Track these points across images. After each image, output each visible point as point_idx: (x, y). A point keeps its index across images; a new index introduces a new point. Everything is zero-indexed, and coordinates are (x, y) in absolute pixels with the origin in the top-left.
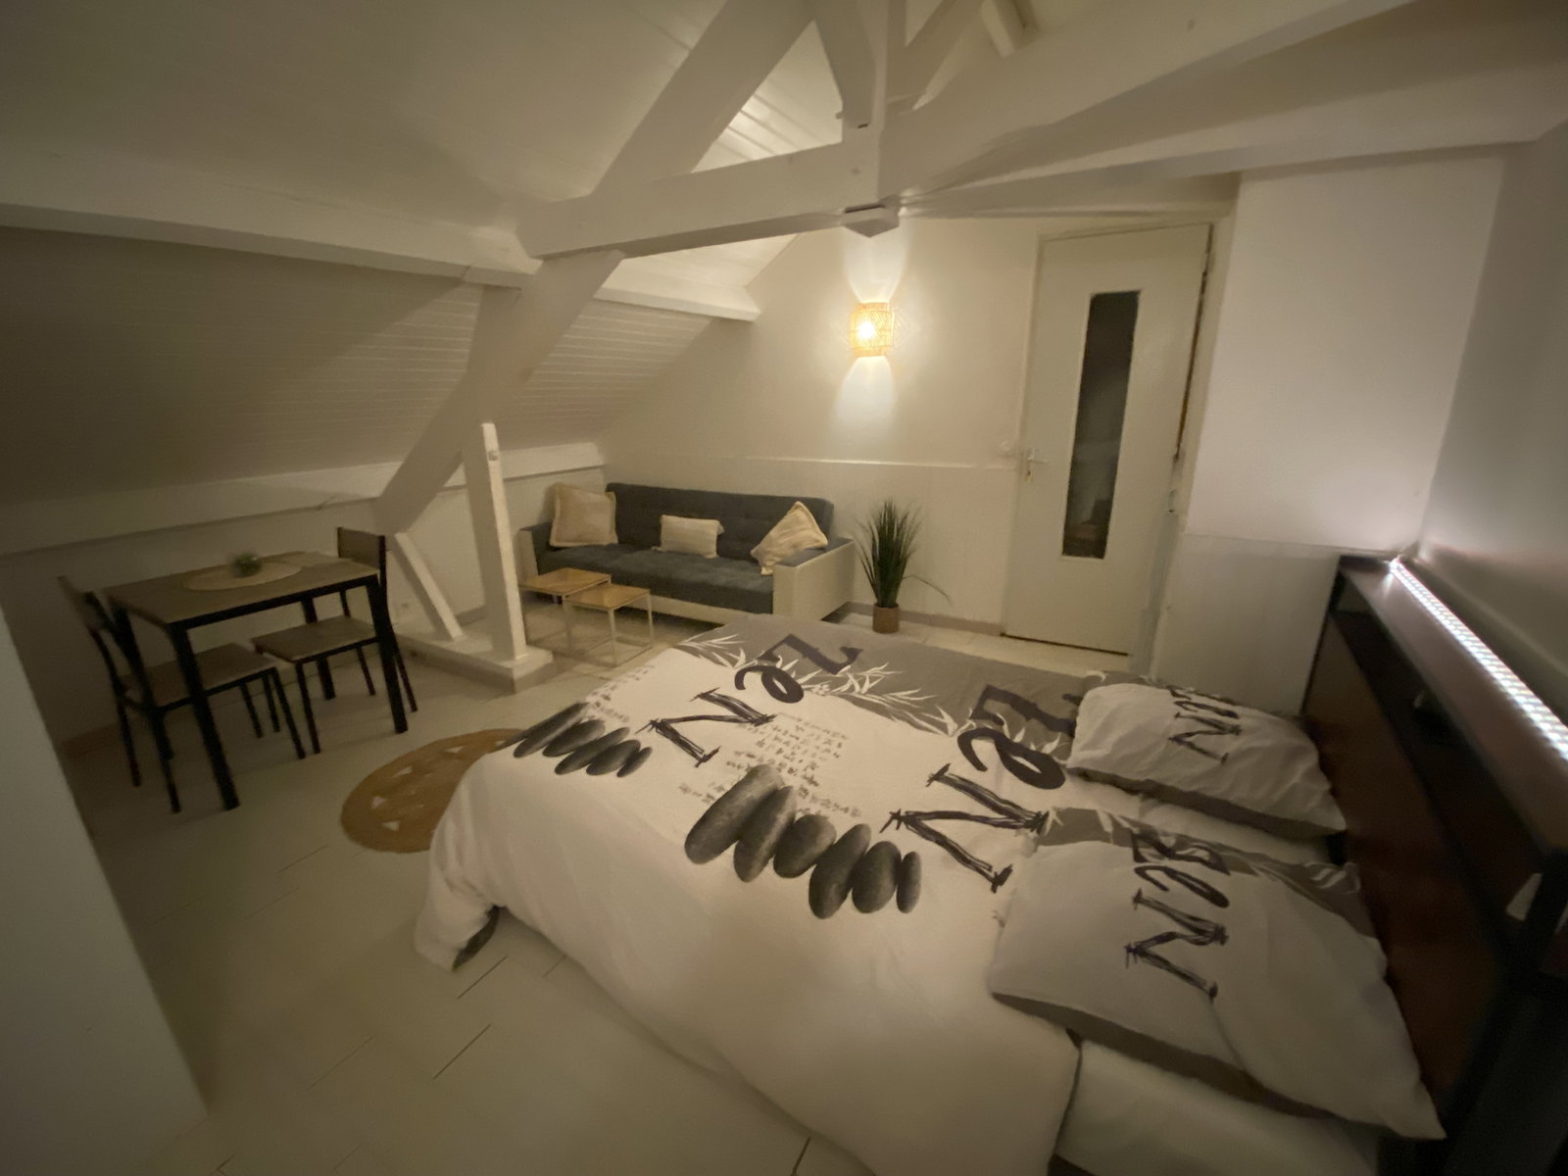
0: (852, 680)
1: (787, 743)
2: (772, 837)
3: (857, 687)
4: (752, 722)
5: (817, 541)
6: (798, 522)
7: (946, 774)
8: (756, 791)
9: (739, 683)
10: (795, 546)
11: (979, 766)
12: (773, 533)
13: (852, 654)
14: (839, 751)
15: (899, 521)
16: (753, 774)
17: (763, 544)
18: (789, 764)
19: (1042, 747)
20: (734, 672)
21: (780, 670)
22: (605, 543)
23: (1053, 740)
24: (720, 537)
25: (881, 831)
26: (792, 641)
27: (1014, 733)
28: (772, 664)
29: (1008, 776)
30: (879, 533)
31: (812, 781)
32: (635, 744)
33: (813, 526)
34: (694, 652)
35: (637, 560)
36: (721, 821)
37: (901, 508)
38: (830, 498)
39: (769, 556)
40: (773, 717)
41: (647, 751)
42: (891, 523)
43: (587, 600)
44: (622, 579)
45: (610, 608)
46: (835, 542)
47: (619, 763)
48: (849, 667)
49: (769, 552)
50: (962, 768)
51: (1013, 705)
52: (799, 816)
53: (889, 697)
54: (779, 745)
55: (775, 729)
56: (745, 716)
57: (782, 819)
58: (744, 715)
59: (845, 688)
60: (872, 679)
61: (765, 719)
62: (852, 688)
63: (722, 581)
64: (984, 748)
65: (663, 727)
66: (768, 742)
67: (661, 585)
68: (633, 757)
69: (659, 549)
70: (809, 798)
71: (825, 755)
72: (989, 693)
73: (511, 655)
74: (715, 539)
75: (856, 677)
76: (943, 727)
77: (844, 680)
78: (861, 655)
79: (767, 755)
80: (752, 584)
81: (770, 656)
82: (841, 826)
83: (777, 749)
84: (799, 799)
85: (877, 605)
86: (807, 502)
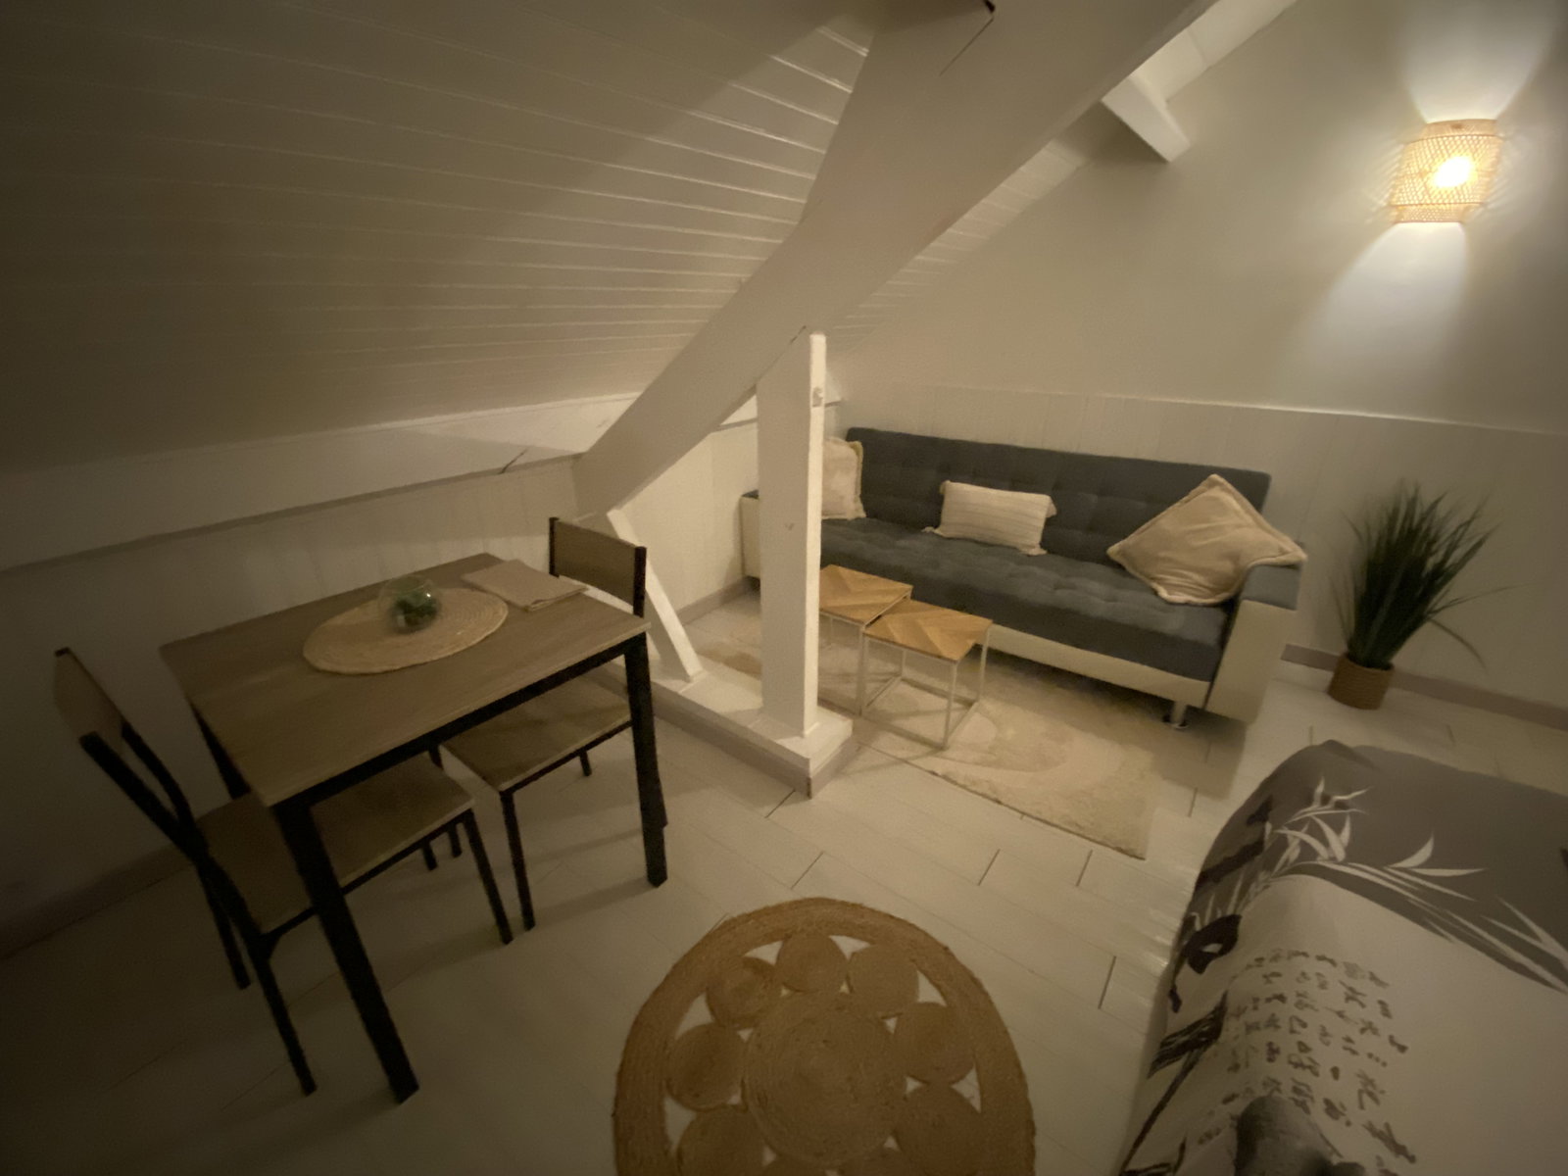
5: (1283, 552)
6: (1221, 511)
22: (849, 516)
24: (1049, 522)
69: (937, 531)
73: (798, 729)
74: (1041, 524)
85: (1349, 658)
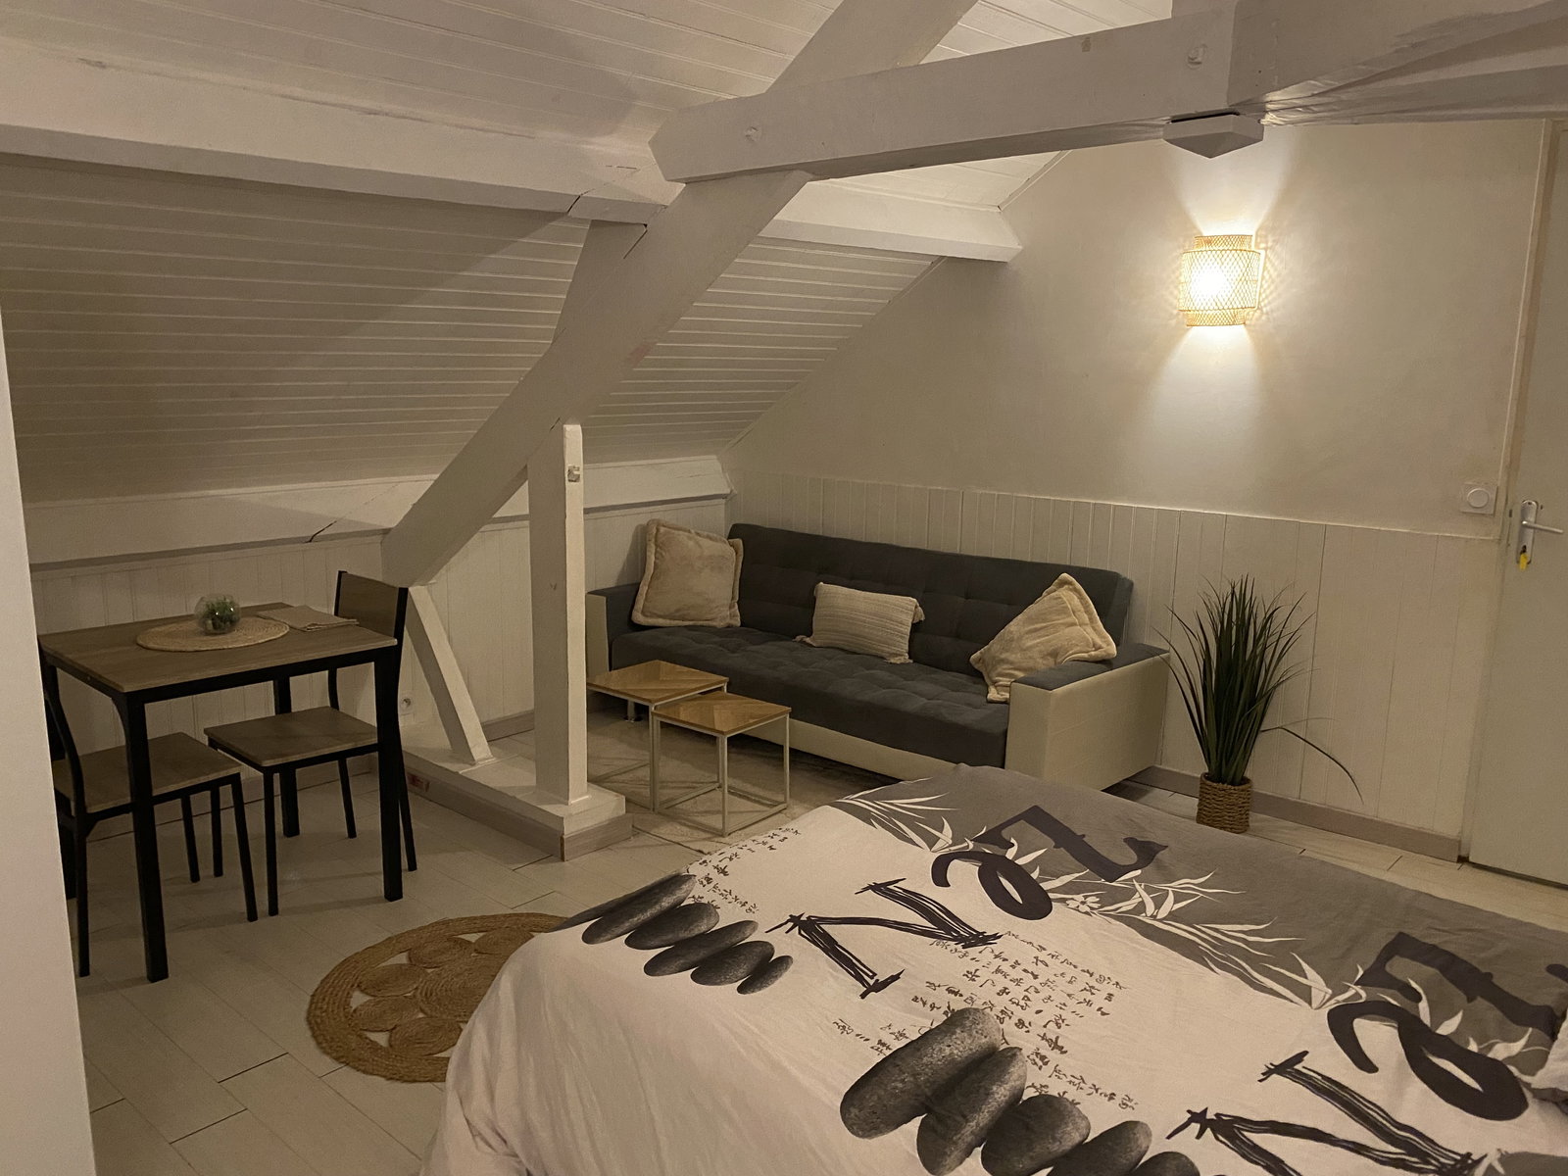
0: (1142, 894)
1: (1018, 982)
2: (983, 1118)
3: (1150, 908)
4: (959, 939)
5: (1097, 648)
6: (1064, 611)
7: (1298, 1067)
8: (959, 1047)
9: (940, 876)
10: (1054, 654)
11: (1365, 1064)
12: (1015, 627)
13: (1147, 853)
14: (1107, 1006)
15: (1260, 621)
16: (956, 1020)
17: (994, 645)
18: (1019, 1013)
19: (1490, 1047)
20: (931, 857)
21: (1012, 862)
22: (719, 624)
23: (1515, 1040)
24: (916, 627)
25: (1169, 1137)
26: (1036, 817)
27: (1438, 1019)
28: (998, 851)
29: (1418, 1087)
30: (1218, 640)
31: (1055, 1045)
32: (766, 948)
33: (1091, 620)
34: (865, 816)
35: (770, 657)
36: (899, 1082)
37: (1263, 597)
38: (1127, 572)
39: (1003, 668)
40: (996, 937)
41: (785, 961)
42: (1243, 627)
43: (686, 715)
44: (743, 686)
45: (722, 733)
46: (1131, 650)
47: (743, 971)
48: (1139, 872)
49: (1003, 661)
50: (1331, 1062)
51: (1443, 970)
52: (1029, 1093)
53: (1207, 930)
54: (1001, 982)
55: (996, 957)
56: (949, 929)
57: (1001, 1093)
58: (944, 926)
59: (1126, 906)
60: (1178, 898)
61: (981, 939)
62: (1141, 907)
63: (915, 704)
64: (1378, 1037)
65: (811, 928)
66: (984, 975)
67: (809, 704)
68: (763, 968)
69: (808, 640)
70: (1048, 1069)
71: (1082, 1009)
72: (1401, 945)
73: (563, 796)
74: (907, 630)
75: (1148, 890)
76: (1305, 994)
77: (1129, 893)
78: (1162, 855)
79: (981, 994)
80: (970, 717)
81: (995, 837)
82: (1100, 1118)
83: (999, 988)
84: (1032, 1069)
85: (1207, 776)
86: (1082, 575)
